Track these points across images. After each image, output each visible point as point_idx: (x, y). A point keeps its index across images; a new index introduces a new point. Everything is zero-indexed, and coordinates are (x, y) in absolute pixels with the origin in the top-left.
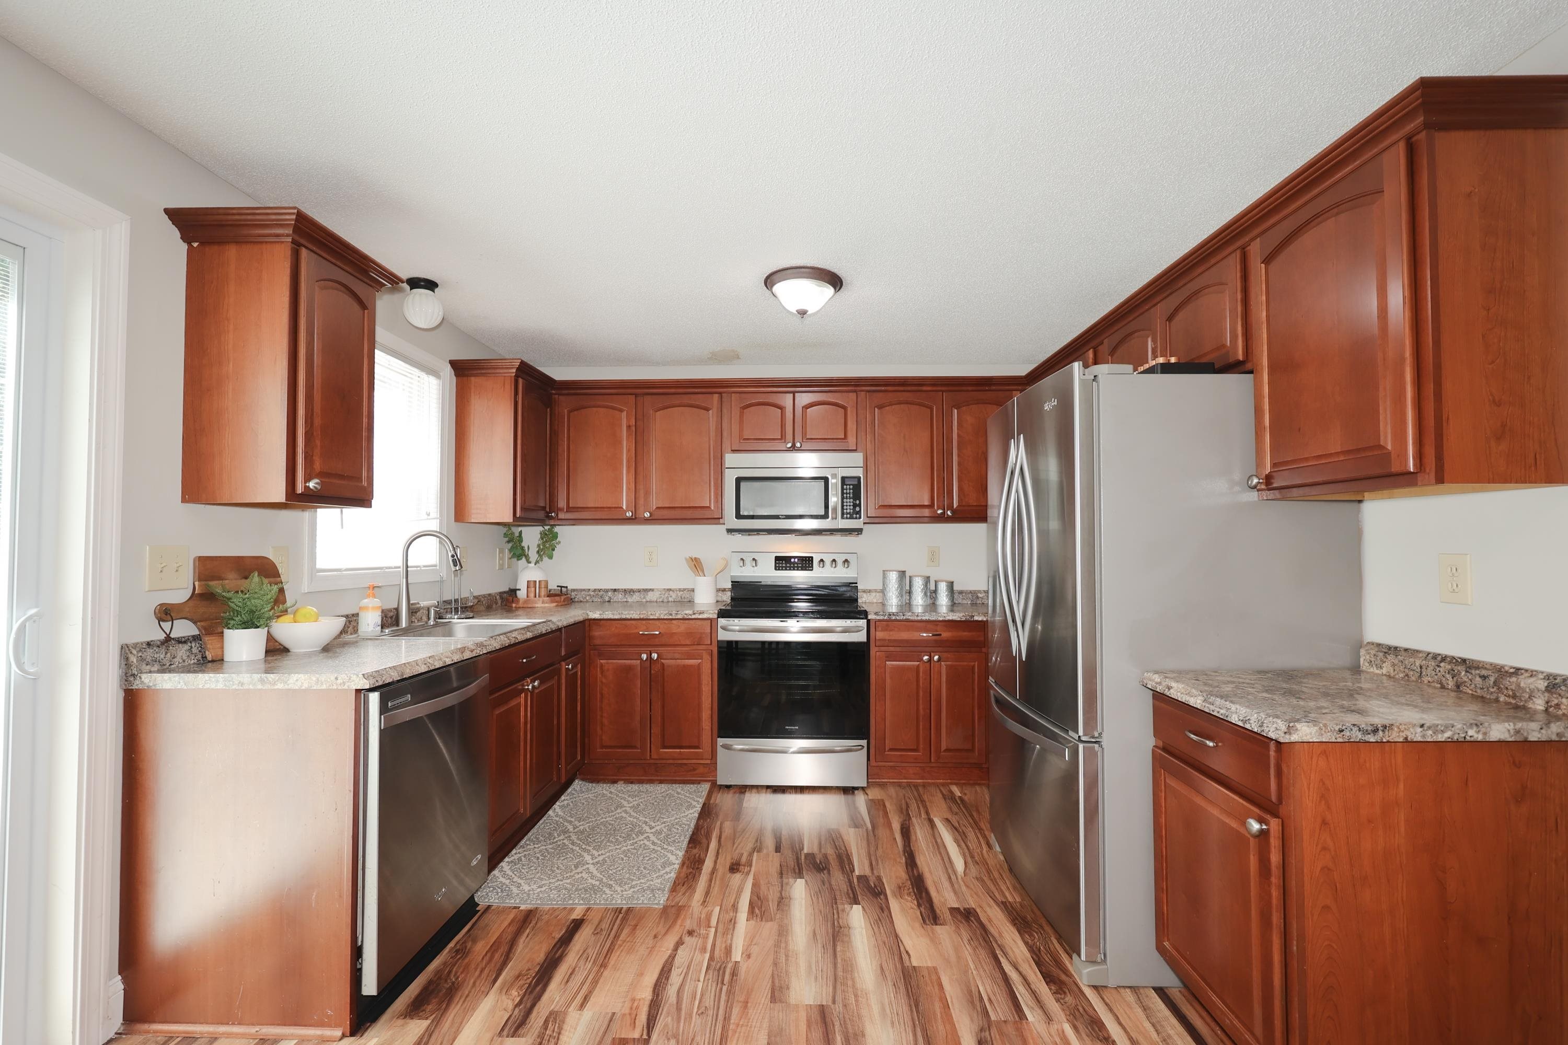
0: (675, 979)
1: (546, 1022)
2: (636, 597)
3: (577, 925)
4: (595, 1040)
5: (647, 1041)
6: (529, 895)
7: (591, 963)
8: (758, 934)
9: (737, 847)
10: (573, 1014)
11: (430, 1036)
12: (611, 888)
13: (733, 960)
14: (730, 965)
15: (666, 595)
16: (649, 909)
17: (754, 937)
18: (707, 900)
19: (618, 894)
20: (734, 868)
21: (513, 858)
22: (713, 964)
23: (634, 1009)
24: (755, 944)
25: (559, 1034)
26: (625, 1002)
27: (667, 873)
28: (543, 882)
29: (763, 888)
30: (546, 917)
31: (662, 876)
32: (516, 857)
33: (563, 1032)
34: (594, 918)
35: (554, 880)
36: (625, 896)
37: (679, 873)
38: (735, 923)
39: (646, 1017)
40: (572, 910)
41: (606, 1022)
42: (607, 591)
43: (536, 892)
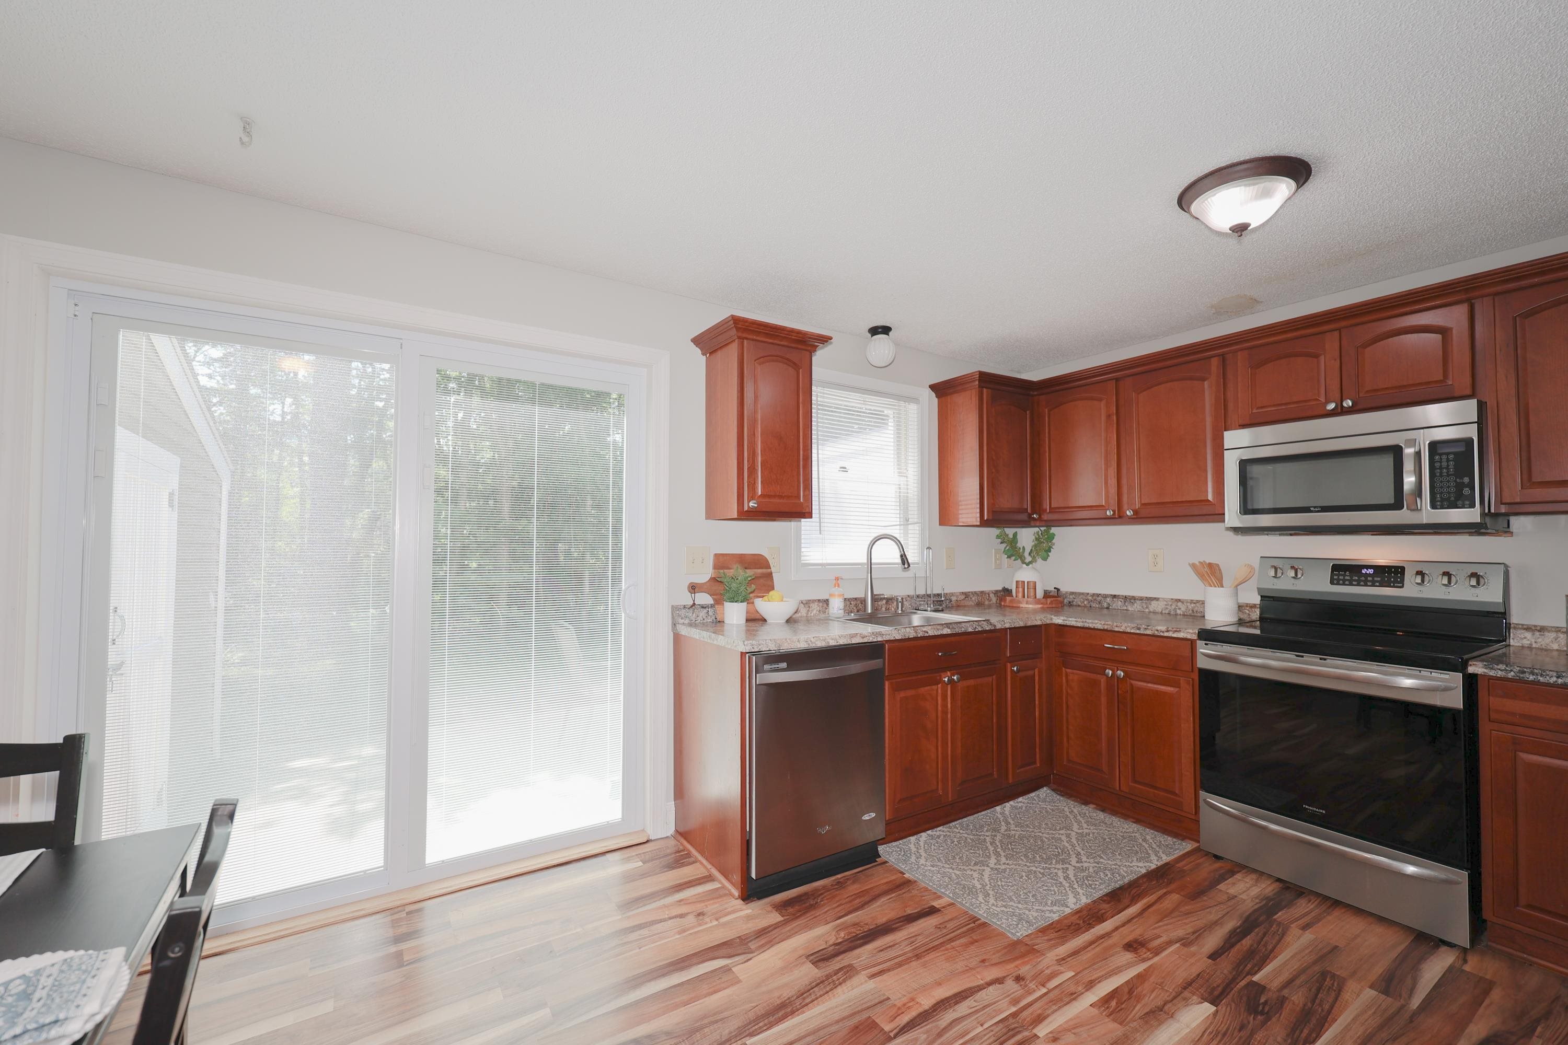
0: (963, 1008)
1: (841, 969)
2: (1137, 606)
3: (932, 911)
4: (857, 1008)
5: (890, 1039)
6: (919, 868)
7: (911, 948)
8: (1089, 1027)
9: (1160, 927)
10: (862, 976)
11: (775, 928)
12: (986, 897)
13: (1035, 1031)
14: (1026, 1034)
15: (1173, 607)
16: (1002, 935)
17: (1082, 1026)
18: (1067, 960)
19: (988, 905)
20: (1130, 946)
21: (935, 833)
22: (1011, 1020)
23: (906, 1007)
24: (1074, 1034)
25: (840, 984)
26: (905, 996)
27: (1051, 911)
28: (939, 864)
29: (1147, 986)
30: (914, 892)
31: (1042, 912)
32: (938, 833)
33: (843, 985)
34: (949, 914)
35: (948, 866)
36: (991, 910)
37: (1066, 917)
38: (1074, 999)
39: (909, 1020)
40: (940, 897)
41: (877, 1001)
42: (1105, 596)
43: (926, 868)
